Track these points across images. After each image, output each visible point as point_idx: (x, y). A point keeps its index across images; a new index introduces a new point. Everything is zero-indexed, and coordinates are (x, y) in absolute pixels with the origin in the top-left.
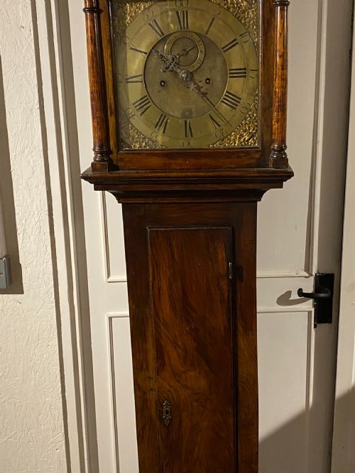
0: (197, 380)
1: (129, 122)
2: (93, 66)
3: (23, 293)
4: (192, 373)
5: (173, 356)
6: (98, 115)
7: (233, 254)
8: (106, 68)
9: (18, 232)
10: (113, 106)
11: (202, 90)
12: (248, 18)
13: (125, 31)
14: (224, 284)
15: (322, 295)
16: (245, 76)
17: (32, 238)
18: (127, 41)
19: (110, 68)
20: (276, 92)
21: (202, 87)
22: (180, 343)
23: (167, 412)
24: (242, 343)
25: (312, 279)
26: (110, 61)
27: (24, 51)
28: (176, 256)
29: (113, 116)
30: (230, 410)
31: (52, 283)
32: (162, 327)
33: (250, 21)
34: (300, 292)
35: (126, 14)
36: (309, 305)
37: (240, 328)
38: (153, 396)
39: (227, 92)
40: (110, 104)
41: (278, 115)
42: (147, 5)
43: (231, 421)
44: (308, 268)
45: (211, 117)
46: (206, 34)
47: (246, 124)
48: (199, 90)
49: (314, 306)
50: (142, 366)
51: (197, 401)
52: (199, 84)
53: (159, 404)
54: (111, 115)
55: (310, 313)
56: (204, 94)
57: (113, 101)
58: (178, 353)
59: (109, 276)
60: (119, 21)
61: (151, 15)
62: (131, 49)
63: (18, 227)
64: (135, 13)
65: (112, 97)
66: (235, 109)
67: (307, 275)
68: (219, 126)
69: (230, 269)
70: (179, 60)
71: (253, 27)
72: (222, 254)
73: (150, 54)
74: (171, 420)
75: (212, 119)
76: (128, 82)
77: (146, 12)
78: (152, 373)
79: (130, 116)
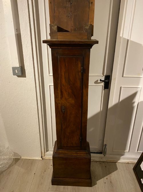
0: (72, 101)
3: (26, 77)
4: (70, 99)
5: (65, 94)
7: (83, 65)
9: (24, 60)
14: (80, 74)
15: (106, 81)
17: (28, 62)
22: (67, 91)
23: (63, 109)
24: (84, 91)
25: (104, 77)
27: (24, 4)
28: (67, 65)
30: (80, 109)
31: (34, 75)
32: (62, 86)
34: (101, 80)
36: (103, 84)
37: (84, 87)
38: (60, 105)
43: (80, 112)
44: (103, 74)
49: (104, 84)
50: (57, 97)
51: (71, 106)
53: (61, 107)
55: (103, 86)
58: (67, 93)
59: (49, 74)
63: (24, 58)
67: (103, 75)
69: (82, 69)
72: (80, 65)
74: (64, 111)
78: (59, 99)
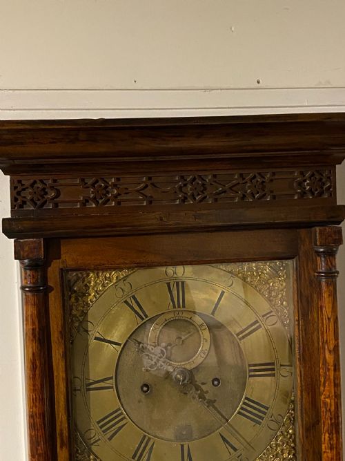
1: (90, 452)
2: (34, 375)
6: (40, 451)
8: (55, 374)
10: (66, 433)
11: (207, 396)
12: (274, 290)
13: (86, 314)
16: (274, 375)
18: (90, 327)
19: (62, 375)
20: (325, 403)
21: (207, 392)
26: (62, 364)
29: (64, 448)
33: (277, 296)
35: (87, 287)
39: (246, 398)
40: (61, 430)
41: (330, 439)
42: (122, 274)
45: (222, 437)
46: (213, 313)
47: (277, 445)
48: (204, 399)
52: (203, 387)
54: (61, 447)
56: (211, 403)
57: (65, 425)
60: (77, 300)
61: (127, 288)
62: (96, 338)
64: (103, 286)
65: (64, 418)
66: (260, 423)
68: (235, 450)
70: (171, 353)
71: (282, 304)
73: (125, 345)
75: (225, 440)
76: (89, 390)
77: (121, 284)
79: (92, 441)
